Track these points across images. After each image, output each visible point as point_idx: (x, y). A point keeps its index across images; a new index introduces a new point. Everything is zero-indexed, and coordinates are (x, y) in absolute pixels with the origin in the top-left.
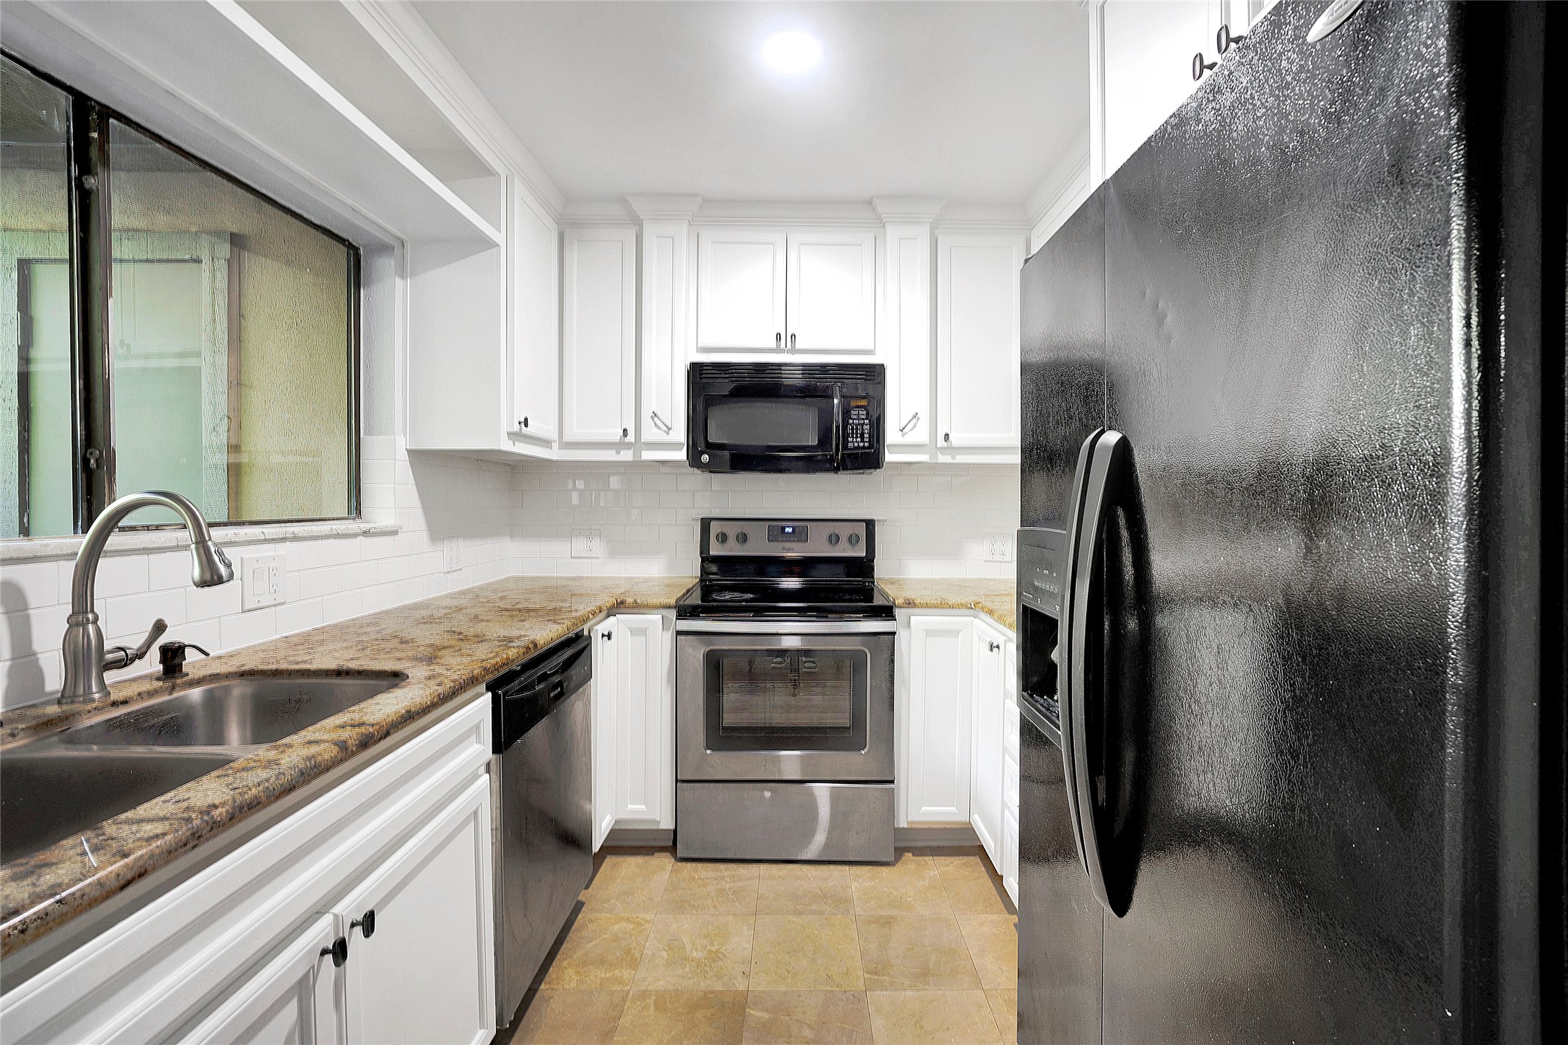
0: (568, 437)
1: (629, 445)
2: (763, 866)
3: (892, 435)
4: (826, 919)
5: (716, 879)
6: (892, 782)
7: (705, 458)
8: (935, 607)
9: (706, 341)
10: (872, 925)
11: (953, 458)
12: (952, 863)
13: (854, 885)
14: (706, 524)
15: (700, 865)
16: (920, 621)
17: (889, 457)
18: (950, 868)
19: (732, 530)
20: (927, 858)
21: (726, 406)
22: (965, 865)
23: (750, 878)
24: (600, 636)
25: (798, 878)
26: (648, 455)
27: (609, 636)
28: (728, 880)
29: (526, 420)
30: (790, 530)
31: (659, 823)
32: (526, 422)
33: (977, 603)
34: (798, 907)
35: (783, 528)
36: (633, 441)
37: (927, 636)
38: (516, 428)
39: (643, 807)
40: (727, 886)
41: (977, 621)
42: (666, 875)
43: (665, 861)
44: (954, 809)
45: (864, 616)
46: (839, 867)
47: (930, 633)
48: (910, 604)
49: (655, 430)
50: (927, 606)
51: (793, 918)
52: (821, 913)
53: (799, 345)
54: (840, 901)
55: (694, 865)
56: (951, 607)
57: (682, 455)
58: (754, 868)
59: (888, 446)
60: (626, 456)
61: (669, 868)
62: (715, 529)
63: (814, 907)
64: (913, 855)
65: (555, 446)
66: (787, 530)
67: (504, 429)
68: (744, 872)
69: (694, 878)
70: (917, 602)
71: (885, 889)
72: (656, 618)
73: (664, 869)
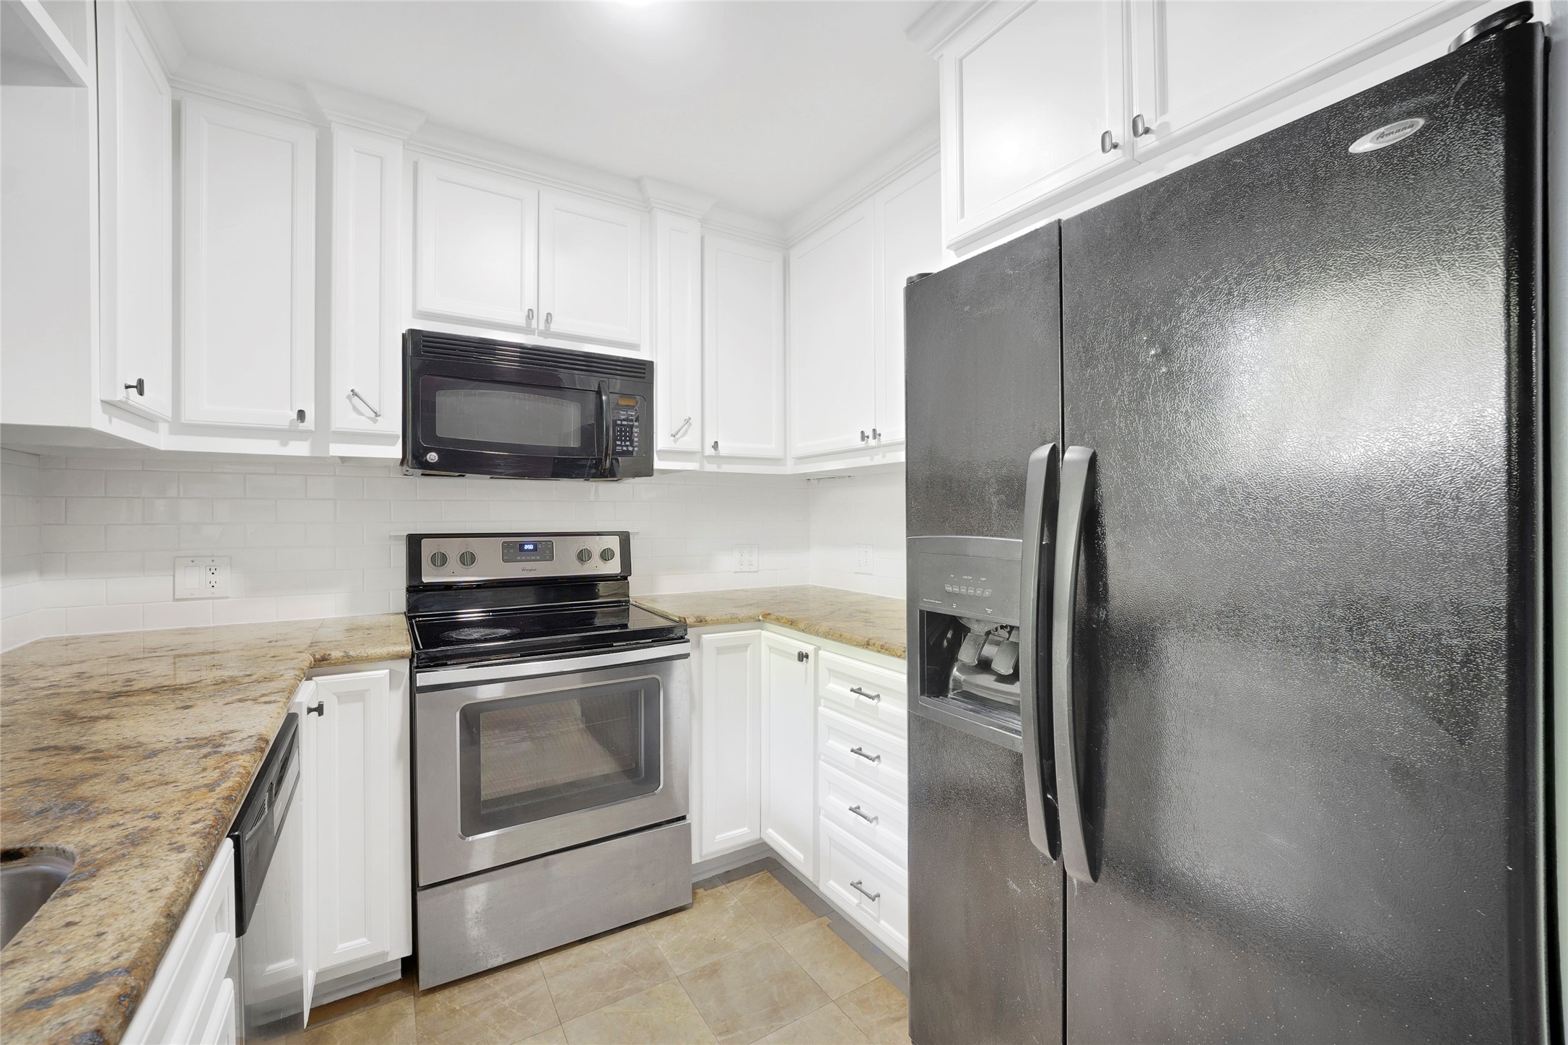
0: (189, 416)
1: (303, 435)
2: (542, 962)
3: (662, 440)
4: (647, 994)
5: (487, 1000)
6: (683, 818)
7: (432, 457)
8: (726, 622)
9: (427, 305)
10: (700, 981)
11: (719, 467)
12: (746, 886)
13: (660, 944)
14: (414, 542)
15: (455, 990)
16: (711, 639)
17: (658, 464)
18: (747, 891)
19: (453, 549)
20: (720, 888)
21: (462, 392)
22: (758, 882)
23: (533, 982)
24: (305, 711)
25: (592, 960)
26: (338, 450)
27: (320, 710)
28: (504, 994)
29: (141, 382)
30: (531, 547)
31: (385, 954)
32: (140, 386)
33: (766, 616)
34: (609, 994)
35: (522, 546)
36: (313, 429)
37: (717, 654)
38: (121, 394)
39: (363, 941)
40: (507, 1003)
41: (764, 633)
42: (410, 1022)
43: (405, 1004)
44: (746, 829)
45: (652, 642)
46: (634, 929)
47: (720, 650)
48: (701, 621)
49: (354, 415)
50: (718, 622)
51: (608, 1009)
52: (639, 990)
53: (554, 327)
54: (653, 968)
55: (446, 993)
56: (740, 621)
57: (396, 452)
58: (532, 969)
59: (660, 452)
60: (300, 449)
61: (410, 1010)
62: (427, 548)
63: (627, 987)
64: (705, 890)
65: (163, 427)
66: (526, 547)
67: (97, 395)
68: (522, 977)
69: (454, 1011)
70: (708, 618)
71: (694, 936)
72: (382, 673)
73: (402, 1015)
